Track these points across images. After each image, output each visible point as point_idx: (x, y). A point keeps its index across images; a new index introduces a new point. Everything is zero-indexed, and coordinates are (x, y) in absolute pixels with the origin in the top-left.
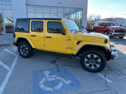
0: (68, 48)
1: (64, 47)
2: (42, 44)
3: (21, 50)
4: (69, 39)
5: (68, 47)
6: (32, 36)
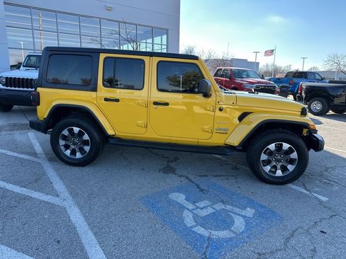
0: (215, 131)
1: (206, 127)
2: (139, 122)
3: (62, 143)
4: (218, 106)
5: (216, 127)
6: (106, 100)
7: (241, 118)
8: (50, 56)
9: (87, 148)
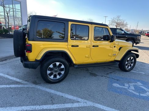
1: (110, 54)
2: (87, 55)
4: (114, 46)
5: (113, 54)
6: (72, 46)
7: (119, 50)
8: (38, 21)
9: (63, 72)
